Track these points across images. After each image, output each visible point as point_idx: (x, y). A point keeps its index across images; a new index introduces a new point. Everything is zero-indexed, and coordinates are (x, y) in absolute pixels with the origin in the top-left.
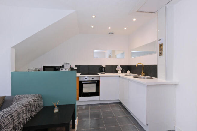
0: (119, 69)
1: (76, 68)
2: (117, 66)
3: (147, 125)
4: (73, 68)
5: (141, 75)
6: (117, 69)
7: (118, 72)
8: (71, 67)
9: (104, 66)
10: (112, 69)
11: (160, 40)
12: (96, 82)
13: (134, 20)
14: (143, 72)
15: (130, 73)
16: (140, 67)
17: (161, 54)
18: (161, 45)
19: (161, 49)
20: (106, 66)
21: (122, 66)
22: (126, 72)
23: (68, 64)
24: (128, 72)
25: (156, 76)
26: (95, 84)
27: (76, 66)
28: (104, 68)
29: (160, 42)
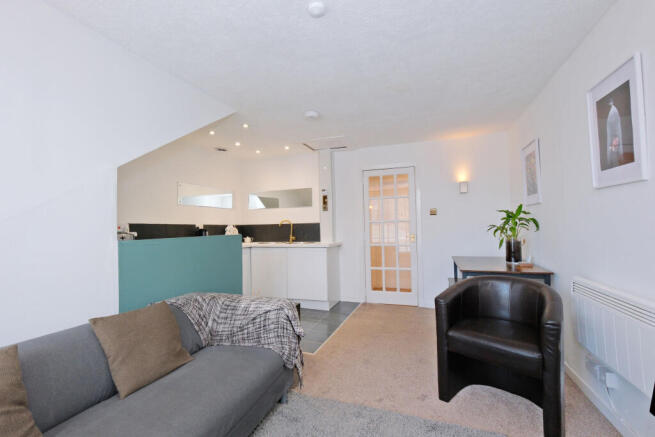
5: (288, 240)
11: (323, 190)
13: (287, 148)
14: (290, 236)
17: (325, 209)
18: (325, 198)
19: (325, 203)
21: (239, 227)
25: (318, 239)
29: (325, 193)
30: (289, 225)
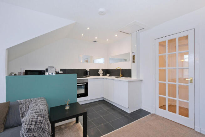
0: (101, 72)
1: (62, 72)
2: (99, 70)
3: (129, 108)
4: (58, 72)
5: (119, 76)
6: (99, 73)
7: (100, 75)
8: (56, 71)
9: (88, 70)
10: (95, 73)
11: (133, 53)
12: (86, 84)
13: (116, 36)
14: (121, 74)
15: (110, 76)
16: (118, 71)
17: (134, 62)
18: (134, 56)
19: (134, 59)
20: (90, 70)
21: (103, 70)
22: (106, 75)
23: (53, 67)
24: (108, 75)
25: (131, 77)
26: (84, 86)
27: (61, 70)
28: (88, 71)
30: (120, 70)
